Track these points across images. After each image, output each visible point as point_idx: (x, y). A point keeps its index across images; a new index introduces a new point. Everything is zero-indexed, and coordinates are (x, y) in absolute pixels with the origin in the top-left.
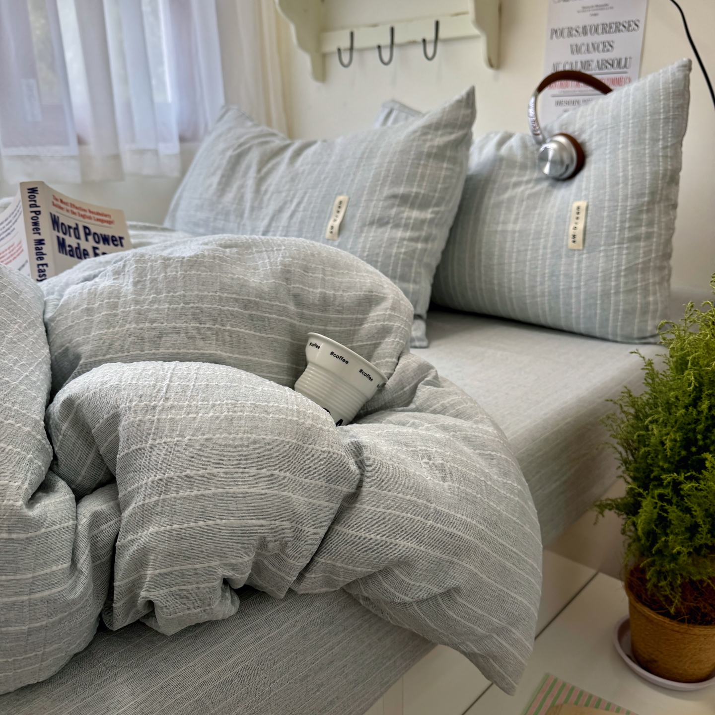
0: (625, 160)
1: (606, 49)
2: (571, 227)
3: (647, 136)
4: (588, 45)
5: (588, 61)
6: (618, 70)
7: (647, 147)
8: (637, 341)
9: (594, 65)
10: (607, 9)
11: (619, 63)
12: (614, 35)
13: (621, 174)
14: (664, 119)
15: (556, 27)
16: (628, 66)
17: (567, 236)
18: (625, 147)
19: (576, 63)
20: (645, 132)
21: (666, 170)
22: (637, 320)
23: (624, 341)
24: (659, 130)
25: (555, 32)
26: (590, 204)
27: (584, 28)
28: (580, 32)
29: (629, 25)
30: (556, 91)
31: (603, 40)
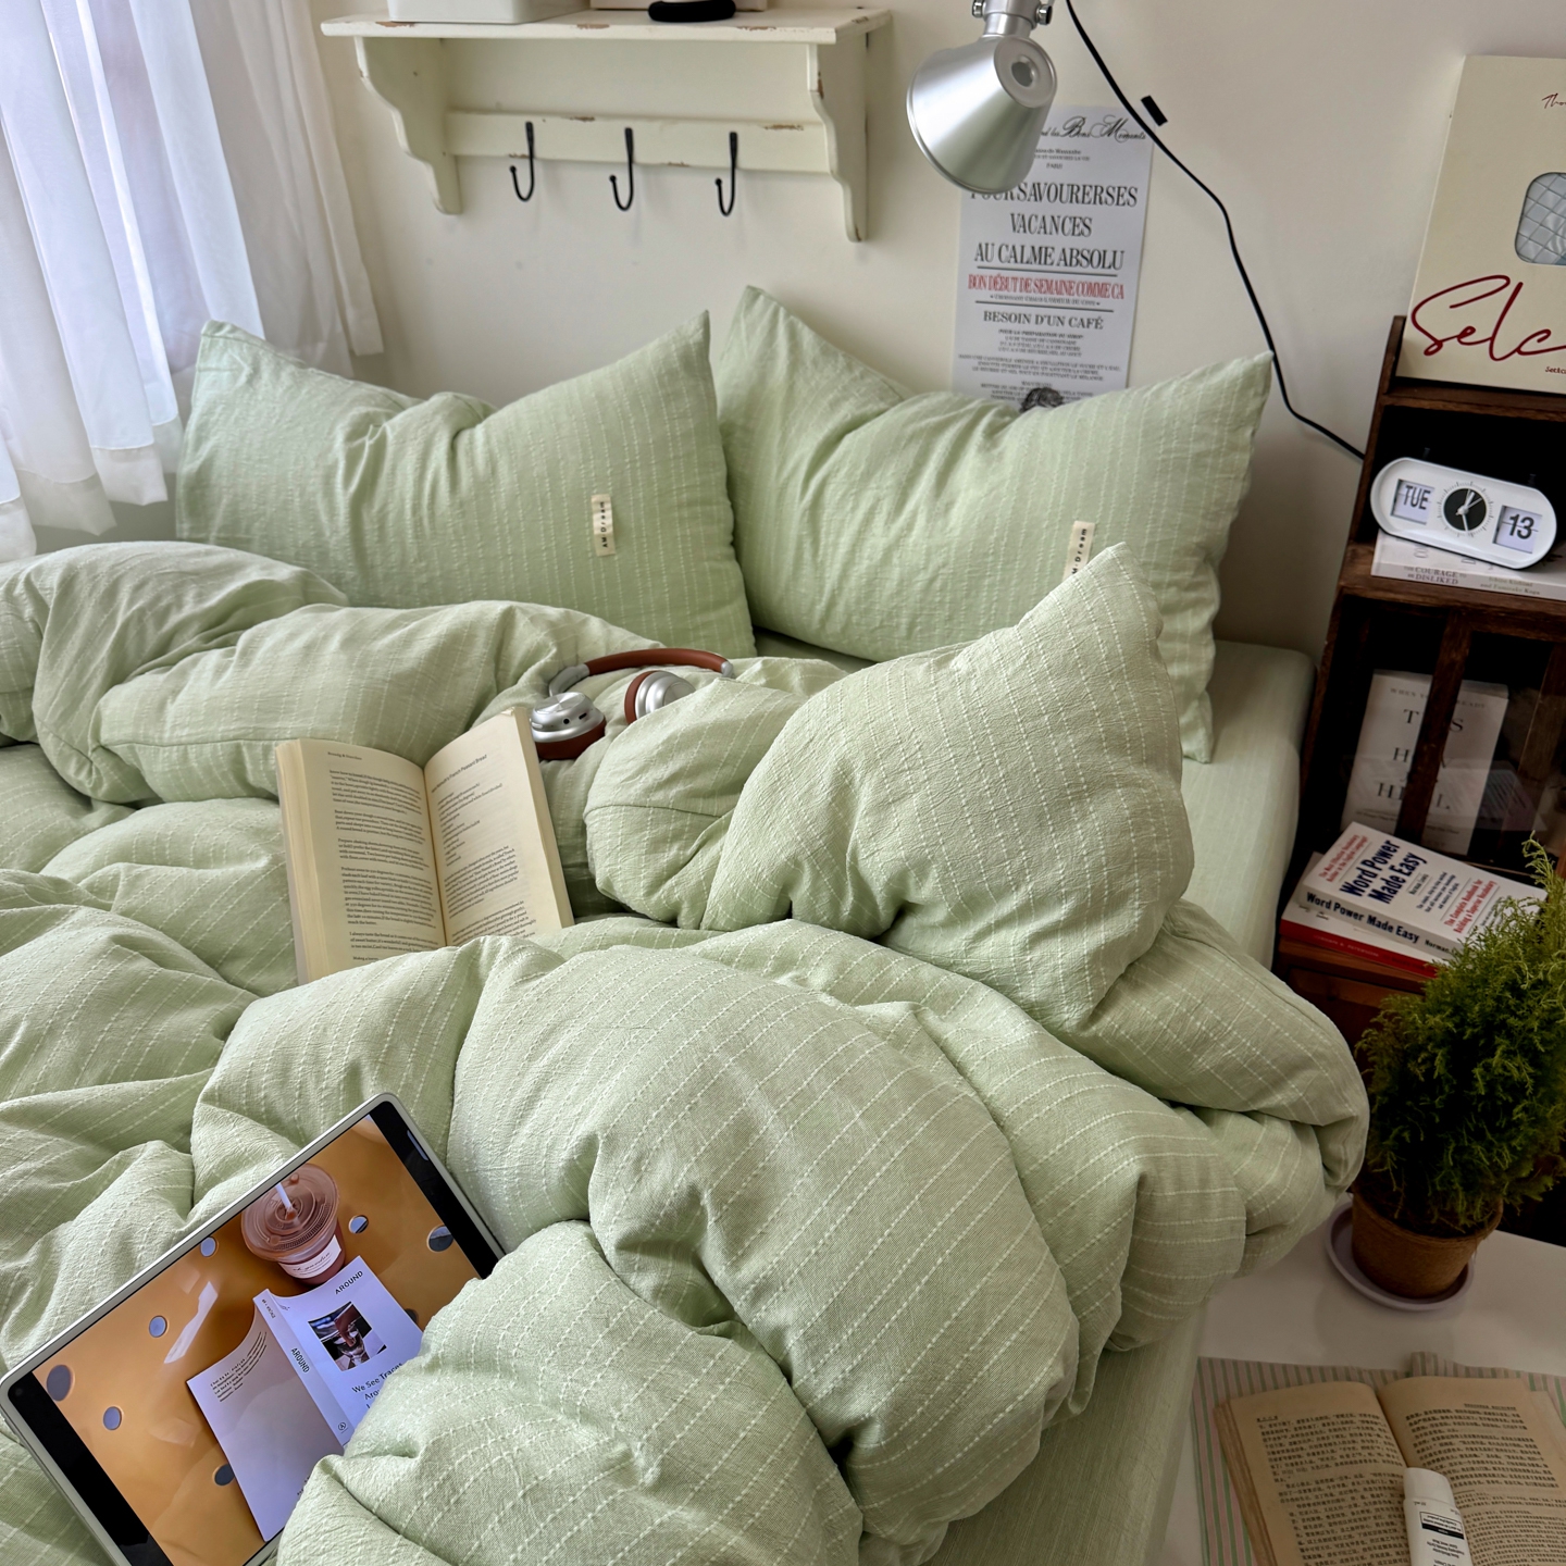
1: (1077, 232)
4: (1044, 219)
5: (1046, 248)
6: (1100, 270)
9: (1056, 256)
10: (1078, 159)
11: (1102, 258)
12: (1091, 205)
16: (1117, 265)
19: (1023, 247)
27: (1036, 186)
28: (1028, 194)
29: (1119, 195)
30: (985, 294)
31: (1074, 215)
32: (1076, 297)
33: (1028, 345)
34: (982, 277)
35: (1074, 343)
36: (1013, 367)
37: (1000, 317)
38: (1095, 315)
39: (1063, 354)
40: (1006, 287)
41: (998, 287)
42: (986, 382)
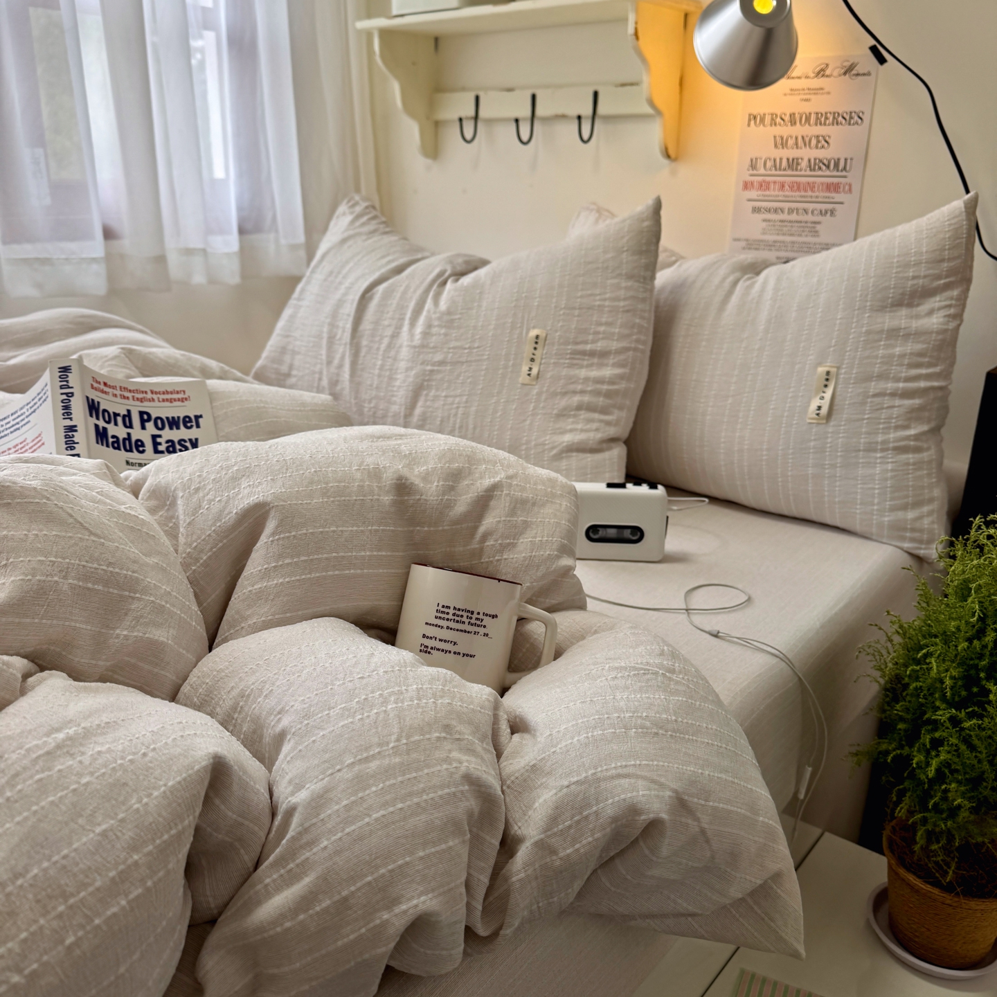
4: (796, 138)
5: (798, 159)
6: (835, 173)
9: (804, 164)
10: (823, 94)
12: (831, 127)
15: (755, 113)
16: (848, 168)
19: (781, 159)
25: (753, 118)
27: (792, 115)
28: (786, 121)
29: (851, 118)
30: (753, 194)
31: (817, 133)
32: (817, 194)
33: (781, 230)
34: (752, 183)
35: (814, 227)
36: (770, 246)
37: (763, 210)
38: (830, 206)
39: (807, 236)
40: (768, 188)
41: (763, 188)
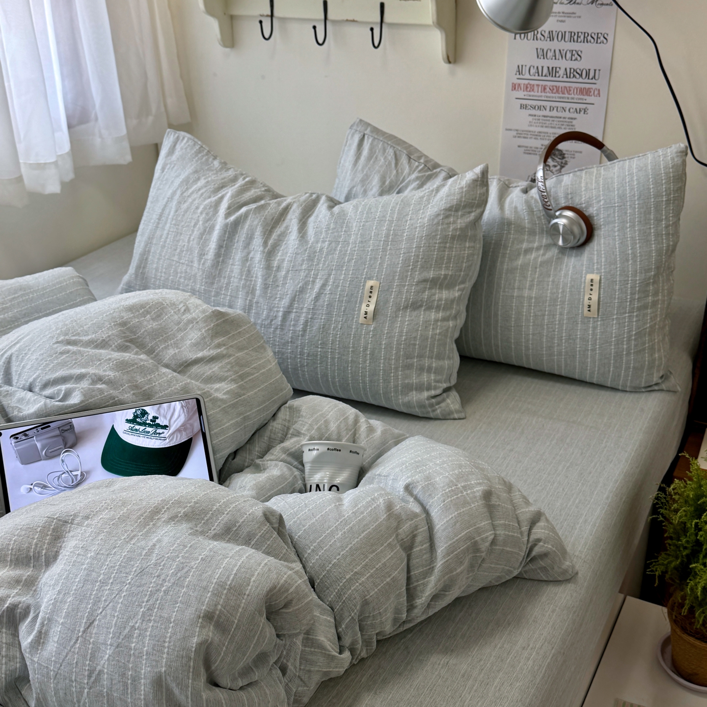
0: (632, 238)
1: (573, 58)
2: (586, 298)
3: (652, 217)
4: (555, 51)
5: (556, 68)
6: (586, 80)
7: (652, 226)
8: (644, 390)
9: (562, 72)
10: (575, 17)
11: (588, 74)
12: (582, 43)
13: (630, 252)
14: (666, 201)
16: (597, 77)
17: (583, 304)
18: (633, 226)
19: (542, 67)
20: (650, 213)
21: (668, 246)
22: (644, 374)
23: (633, 390)
24: (662, 211)
26: (603, 277)
27: (551, 32)
28: (546, 37)
29: (597, 38)
30: (521, 94)
31: (571, 48)
32: (573, 96)
33: (545, 123)
34: (519, 84)
35: (571, 122)
36: (537, 136)
37: (529, 107)
38: (584, 106)
40: (533, 90)
41: (528, 89)
42: (521, 144)
